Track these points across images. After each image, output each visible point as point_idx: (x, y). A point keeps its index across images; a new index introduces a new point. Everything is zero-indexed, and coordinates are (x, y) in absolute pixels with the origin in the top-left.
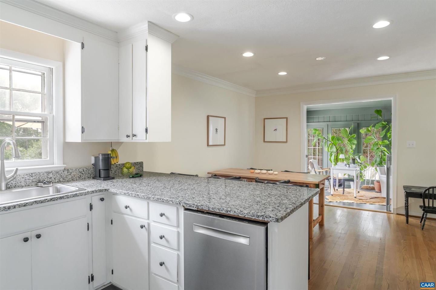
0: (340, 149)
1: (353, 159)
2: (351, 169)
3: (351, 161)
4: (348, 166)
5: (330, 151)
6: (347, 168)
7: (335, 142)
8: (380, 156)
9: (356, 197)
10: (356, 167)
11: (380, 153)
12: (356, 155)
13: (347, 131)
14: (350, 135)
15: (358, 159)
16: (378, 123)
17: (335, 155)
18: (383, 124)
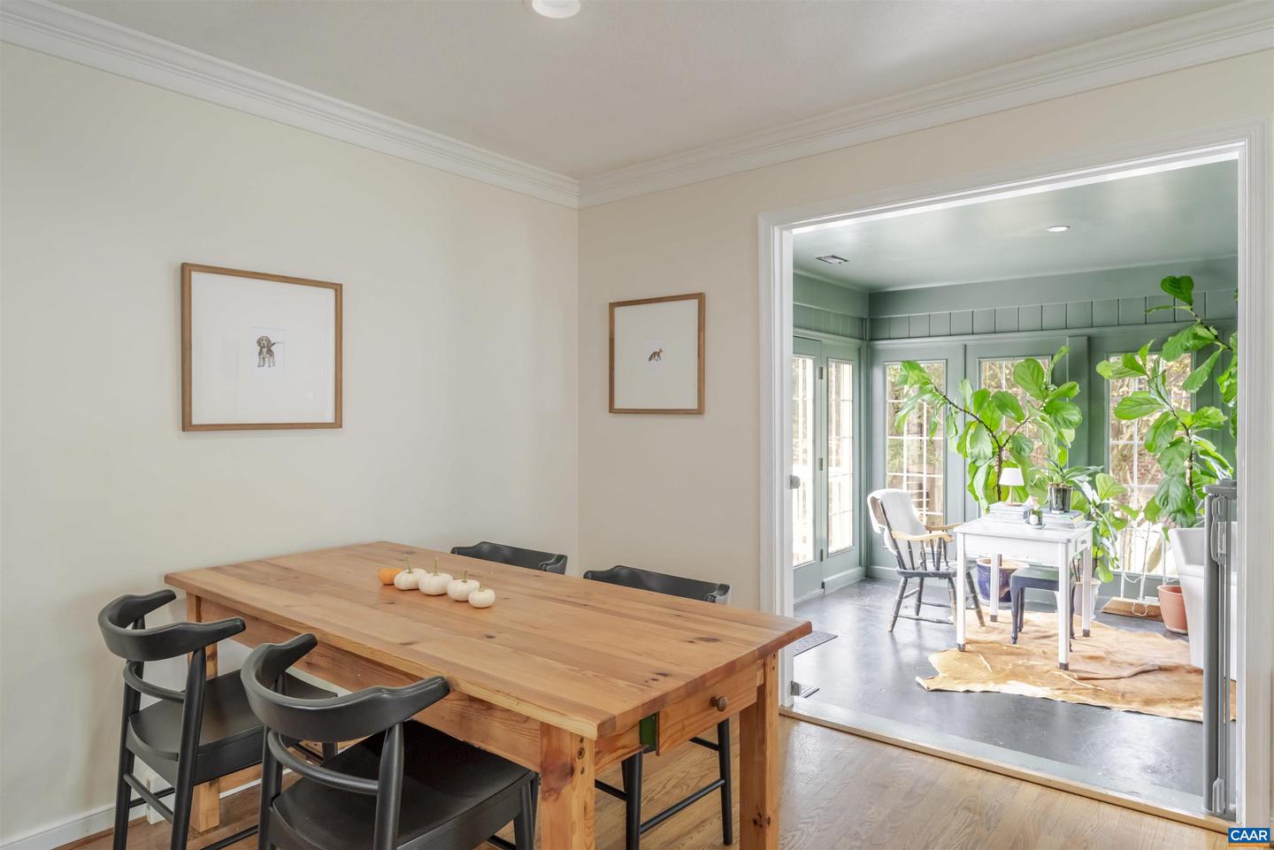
0: (1009, 446)
1: (1058, 491)
2: (1046, 534)
3: (1051, 496)
4: (1034, 518)
5: (969, 451)
6: (1030, 530)
7: (989, 414)
8: (1184, 475)
9: (1065, 667)
10: (1071, 526)
11: (1187, 463)
12: (1082, 471)
13: (1040, 368)
14: (1052, 387)
15: (1086, 488)
16: (1174, 334)
17: (990, 467)
18: (1196, 336)
